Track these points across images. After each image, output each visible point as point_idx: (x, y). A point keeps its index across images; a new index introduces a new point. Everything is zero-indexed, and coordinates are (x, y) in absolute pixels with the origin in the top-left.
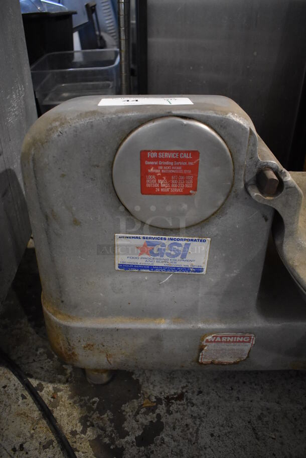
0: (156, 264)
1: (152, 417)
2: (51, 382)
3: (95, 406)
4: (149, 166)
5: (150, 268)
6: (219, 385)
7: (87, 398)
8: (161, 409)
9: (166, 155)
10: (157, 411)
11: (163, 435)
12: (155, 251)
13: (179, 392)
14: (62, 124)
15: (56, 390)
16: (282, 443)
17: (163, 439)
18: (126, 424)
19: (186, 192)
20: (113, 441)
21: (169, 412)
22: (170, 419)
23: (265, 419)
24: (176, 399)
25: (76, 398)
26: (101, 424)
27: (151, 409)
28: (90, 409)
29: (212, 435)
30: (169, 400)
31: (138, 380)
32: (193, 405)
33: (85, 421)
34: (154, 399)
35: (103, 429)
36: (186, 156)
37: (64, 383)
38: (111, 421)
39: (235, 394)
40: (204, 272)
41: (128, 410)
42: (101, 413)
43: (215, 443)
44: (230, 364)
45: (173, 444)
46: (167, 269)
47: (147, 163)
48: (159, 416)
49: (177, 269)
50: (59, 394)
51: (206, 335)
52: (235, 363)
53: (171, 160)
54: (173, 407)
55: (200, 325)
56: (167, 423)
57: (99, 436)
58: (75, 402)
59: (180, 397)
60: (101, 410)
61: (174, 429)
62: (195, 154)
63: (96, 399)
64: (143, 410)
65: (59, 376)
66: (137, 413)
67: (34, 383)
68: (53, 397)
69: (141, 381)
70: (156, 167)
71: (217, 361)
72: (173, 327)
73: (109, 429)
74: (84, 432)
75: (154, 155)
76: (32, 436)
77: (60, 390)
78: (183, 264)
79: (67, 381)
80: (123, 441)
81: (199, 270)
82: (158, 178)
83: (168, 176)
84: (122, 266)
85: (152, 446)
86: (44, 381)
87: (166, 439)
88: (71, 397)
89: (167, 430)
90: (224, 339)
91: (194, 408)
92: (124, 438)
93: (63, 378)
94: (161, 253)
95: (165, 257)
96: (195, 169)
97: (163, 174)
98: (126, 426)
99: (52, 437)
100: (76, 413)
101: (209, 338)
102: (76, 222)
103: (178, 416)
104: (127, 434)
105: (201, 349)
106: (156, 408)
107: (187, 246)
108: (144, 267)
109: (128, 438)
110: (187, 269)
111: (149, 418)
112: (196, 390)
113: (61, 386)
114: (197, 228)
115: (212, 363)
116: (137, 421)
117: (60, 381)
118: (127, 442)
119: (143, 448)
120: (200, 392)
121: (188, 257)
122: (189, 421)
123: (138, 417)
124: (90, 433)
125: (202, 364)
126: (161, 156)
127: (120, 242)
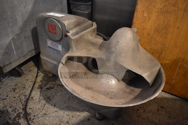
4: (49, 27)
5: (53, 48)
11: (52, 90)
15: (41, 74)
16: (72, 103)
19: (55, 33)
20: (42, 86)
21: (57, 87)
24: (60, 85)
25: (43, 77)
27: (54, 85)
28: (44, 80)
33: (41, 81)
35: (43, 84)
38: (46, 83)
42: (45, 81)
43: (59, 96)
45: (52, 92)
46: (55, 50)
54: (58, 87)
56: (55, 88)
57: (41, 84)
61: (55, 90)
62: (55, 26)
63: (46, 79)
66: (51, 84)
67: (39, 71)
73: (44, 84)
74: (39, 82)
75: (50, 25)
76: (31, 79)
78: (58, 49)
81: (60, 52)
83: (52, 29)
84: (49, 46)
85: (48, 90)
86: (41, 72)
89: (53, 89)
93: (44, 73)
94: (54, 46)
96: (56, 29)
98: (47, 85)
99: (34, 81)
100: (41, 79)
102: (41, 35)
103: (58, 88)
106: (55, 85)
107: (58, 45)
108: (51, 48)
109: (45, 87)
110: (58, 51)
111: (52, 86)
114: (59, 42)
117: (43, 73)
121: (58, 48)
122: (59, 90)
124: (40, 83)
127: (48, 41)
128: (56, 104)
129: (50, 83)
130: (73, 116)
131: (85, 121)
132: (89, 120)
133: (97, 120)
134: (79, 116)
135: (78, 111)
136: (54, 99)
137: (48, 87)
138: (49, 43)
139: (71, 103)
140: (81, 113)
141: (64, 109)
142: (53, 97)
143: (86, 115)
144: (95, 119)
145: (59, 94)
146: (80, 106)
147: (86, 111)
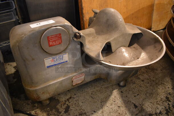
0: (56, 63)
1: (66, 105)
2: (33, 110)
3: (49, 110)
4: (50, 40)
5: (55, 65)
6: (79, 91)
7: (46, 109)
8: (67, 103)
9: (53, 36)
10: (66, 104)
11: (70, 108)
12: (55, 60)
13: (70, 97)
14: (25, 35)
15: (35, 112)
17: (71, 109)
18: (60, 110)
19: (60, 43)
22: (70, 104)
23: (93, 94)
25: (43, 111)
26: (53, 113)
27: (65, 104)
28: (48, 111)
29: (82, 103)
30: (68, 100)
31: (57, 99)
32: (75, 98)
33: (49, 115)
34: (64, 101)
36: (58, 35)
37: (37, 109)
38: (56, 111)
39: (84, 91)
40: (68, 62)
41: (58, 107)
42: (52, 111)
43: (84, 104)
44: (80, 83)
45: (74, 109)
46: (59, 64)
47: (49, 39)
48: (67, 104)
49: (61, 63)
50: (37, 112)
51: (73, 77)
52: (82, 82)
53: (55, 37)
54: (70, 101)
55: (71, 76)
56: (70, 105)
58: (43, 112)
59: (71, 98)
60: (51, 110)
61: (73, 105)
62: (60, 34)
63: (49, 108)
64: (62, 105)
65: (34, 108)
66: (61, 106)
67: (28, 112)
68: (36, 114)
69: (58, 99)
70: (51, 40)
71: (77, 83)
72: (64, 78)
73: (56, 114)
75: (51, 37)
77: (37, 111)
78: (63, 61)
79: (37, 108)
80: (61, 114)
82: (52, 42)
83: (55, 41)
84: (47, 67)
85: (69, 112)
86: (30, 111)
87: (72, 109)
88: (41, 111)
90: (77, 77)
91: (75, 99)
92: (61, 113)
94: (57, 60)
95: (58, 61)
96: (61, 38)
97: (54, 41)
98: (60, 111)
100: (45, 114)
101: (74, 78)
102: (33, 59)
103: (72, 102)
104: (61, 112)
105: (72, 82)
107: (63, 56)
108: (53, 65)
109: (62, 113)
112: (74, 94)
113: (37, 110)
114: (64, 51)
115: (76, 84)
116: (62, 108)
117: (35, 109)
118: (62, 114)
119: (67, 113)
120: (75, 95)
121: (64, 59)
122: (75, 102)
123: (62, 107)
125: (74, 86)
126: (52, 37)
127: (45, 61)
128: (93, 110)
129: (58, 106)
130: (114, 100)
131: (122, 94)
132: (122, 92)
133: (125, 87)
134: (115, 97)
135: (110, 96)
136: (85, 110)
137: (64, 110)
138: (48, 62)
139: (98, 98)
140: (113, 95)
141: (102, 105)
142: (82, 110)
143: (117, 92)
144: (123, 88)
145: (81, 104)
146: (105, 93)
147: (113, 90)
